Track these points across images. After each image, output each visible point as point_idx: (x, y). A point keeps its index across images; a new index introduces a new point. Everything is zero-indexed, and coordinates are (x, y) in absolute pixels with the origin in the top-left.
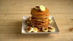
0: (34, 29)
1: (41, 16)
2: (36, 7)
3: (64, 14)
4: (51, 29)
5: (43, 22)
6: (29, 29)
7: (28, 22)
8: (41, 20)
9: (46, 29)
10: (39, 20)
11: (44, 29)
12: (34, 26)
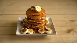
0: (29, 30)
1: (37, 17)
2: (32, 7)
3: (63, 15)
4: (47, 30)
5: (39, 24)
6: (24, 31)
7: (23, 23)
8: (37, 22)
9: (42, 31)
10: (34, 21)
11: (40, 31)
12: (29, 27)
